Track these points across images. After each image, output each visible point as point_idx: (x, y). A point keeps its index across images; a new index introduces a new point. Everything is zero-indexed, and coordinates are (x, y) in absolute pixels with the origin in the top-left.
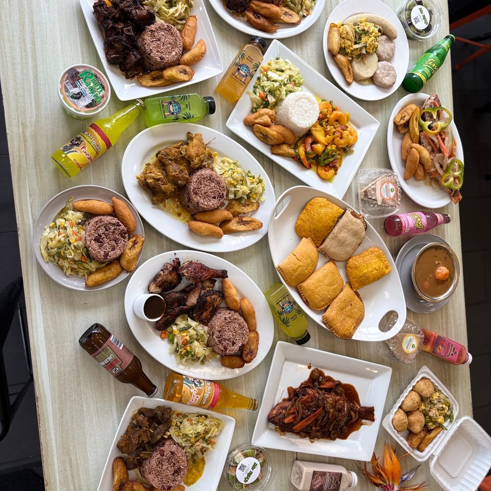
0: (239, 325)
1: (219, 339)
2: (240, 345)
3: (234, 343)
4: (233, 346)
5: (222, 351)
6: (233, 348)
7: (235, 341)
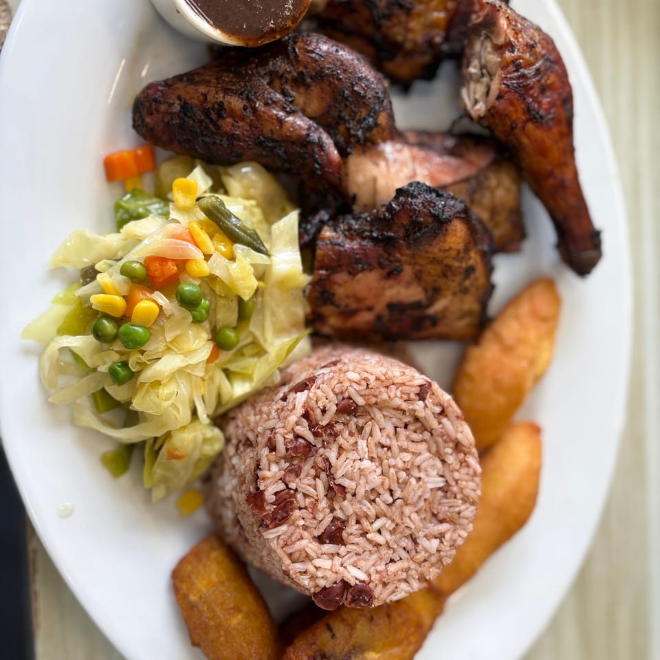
0: (445, 490)
1: (304, 430)
2: (355, 575)
3: (333, 536)
4: (320, 540)
5: (256, 498)
6: (312, 547)
7: (353, 528)
